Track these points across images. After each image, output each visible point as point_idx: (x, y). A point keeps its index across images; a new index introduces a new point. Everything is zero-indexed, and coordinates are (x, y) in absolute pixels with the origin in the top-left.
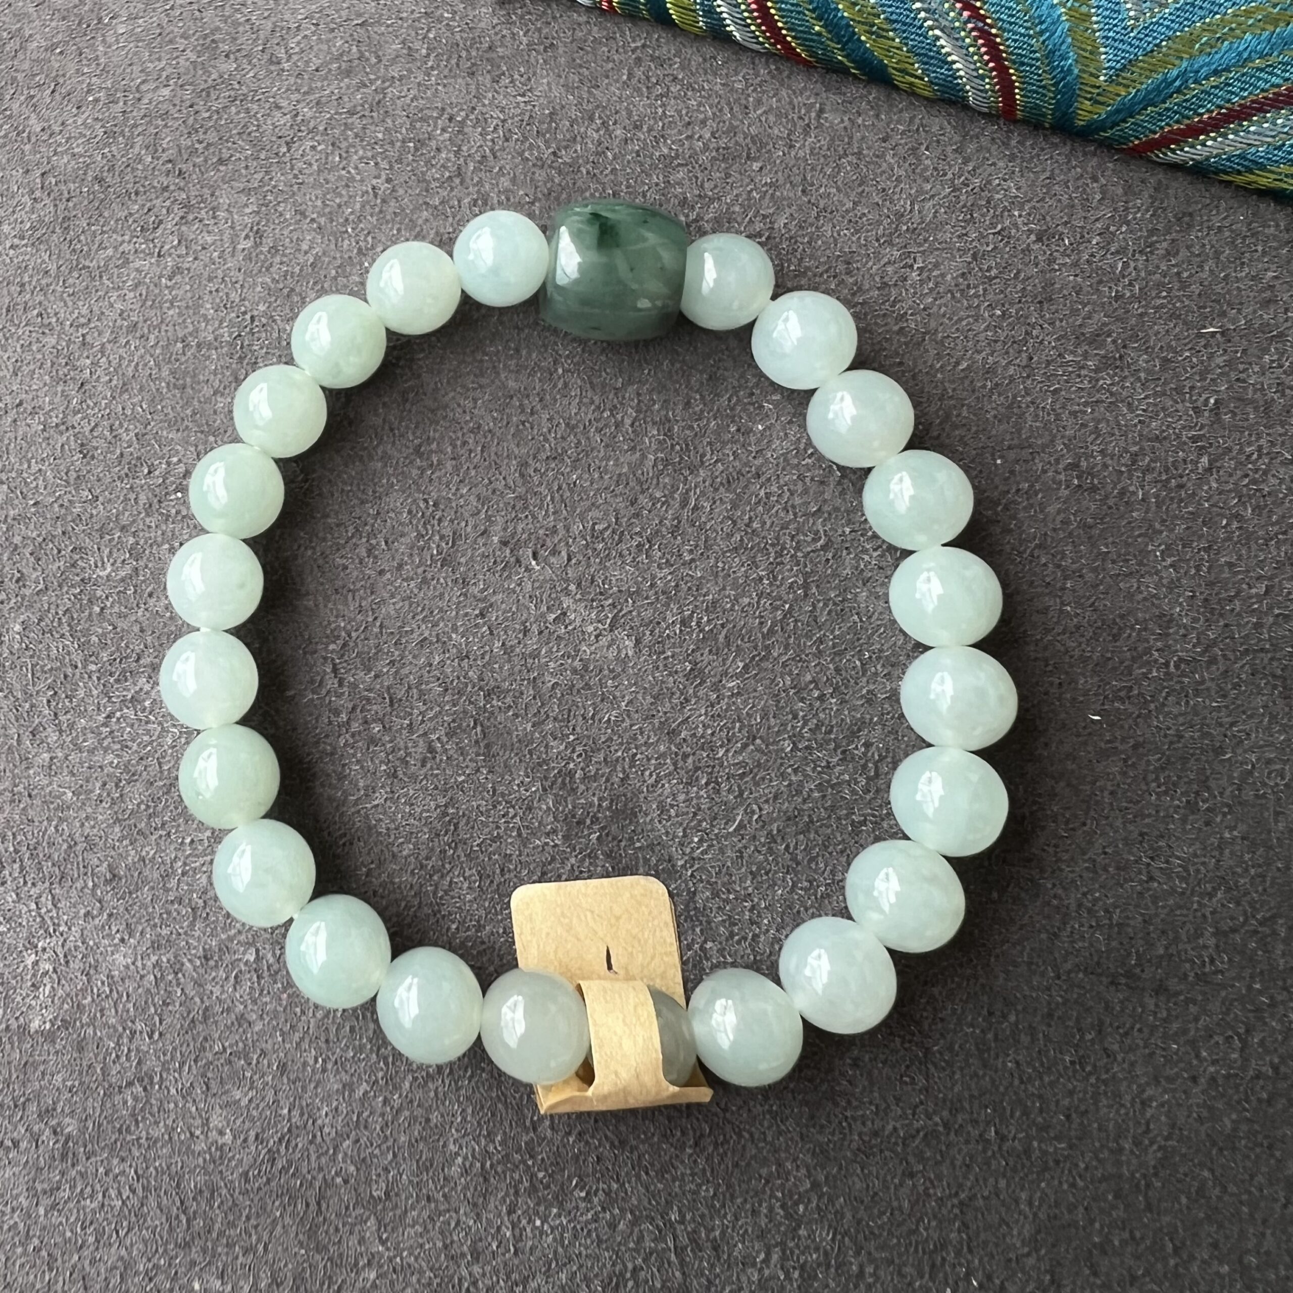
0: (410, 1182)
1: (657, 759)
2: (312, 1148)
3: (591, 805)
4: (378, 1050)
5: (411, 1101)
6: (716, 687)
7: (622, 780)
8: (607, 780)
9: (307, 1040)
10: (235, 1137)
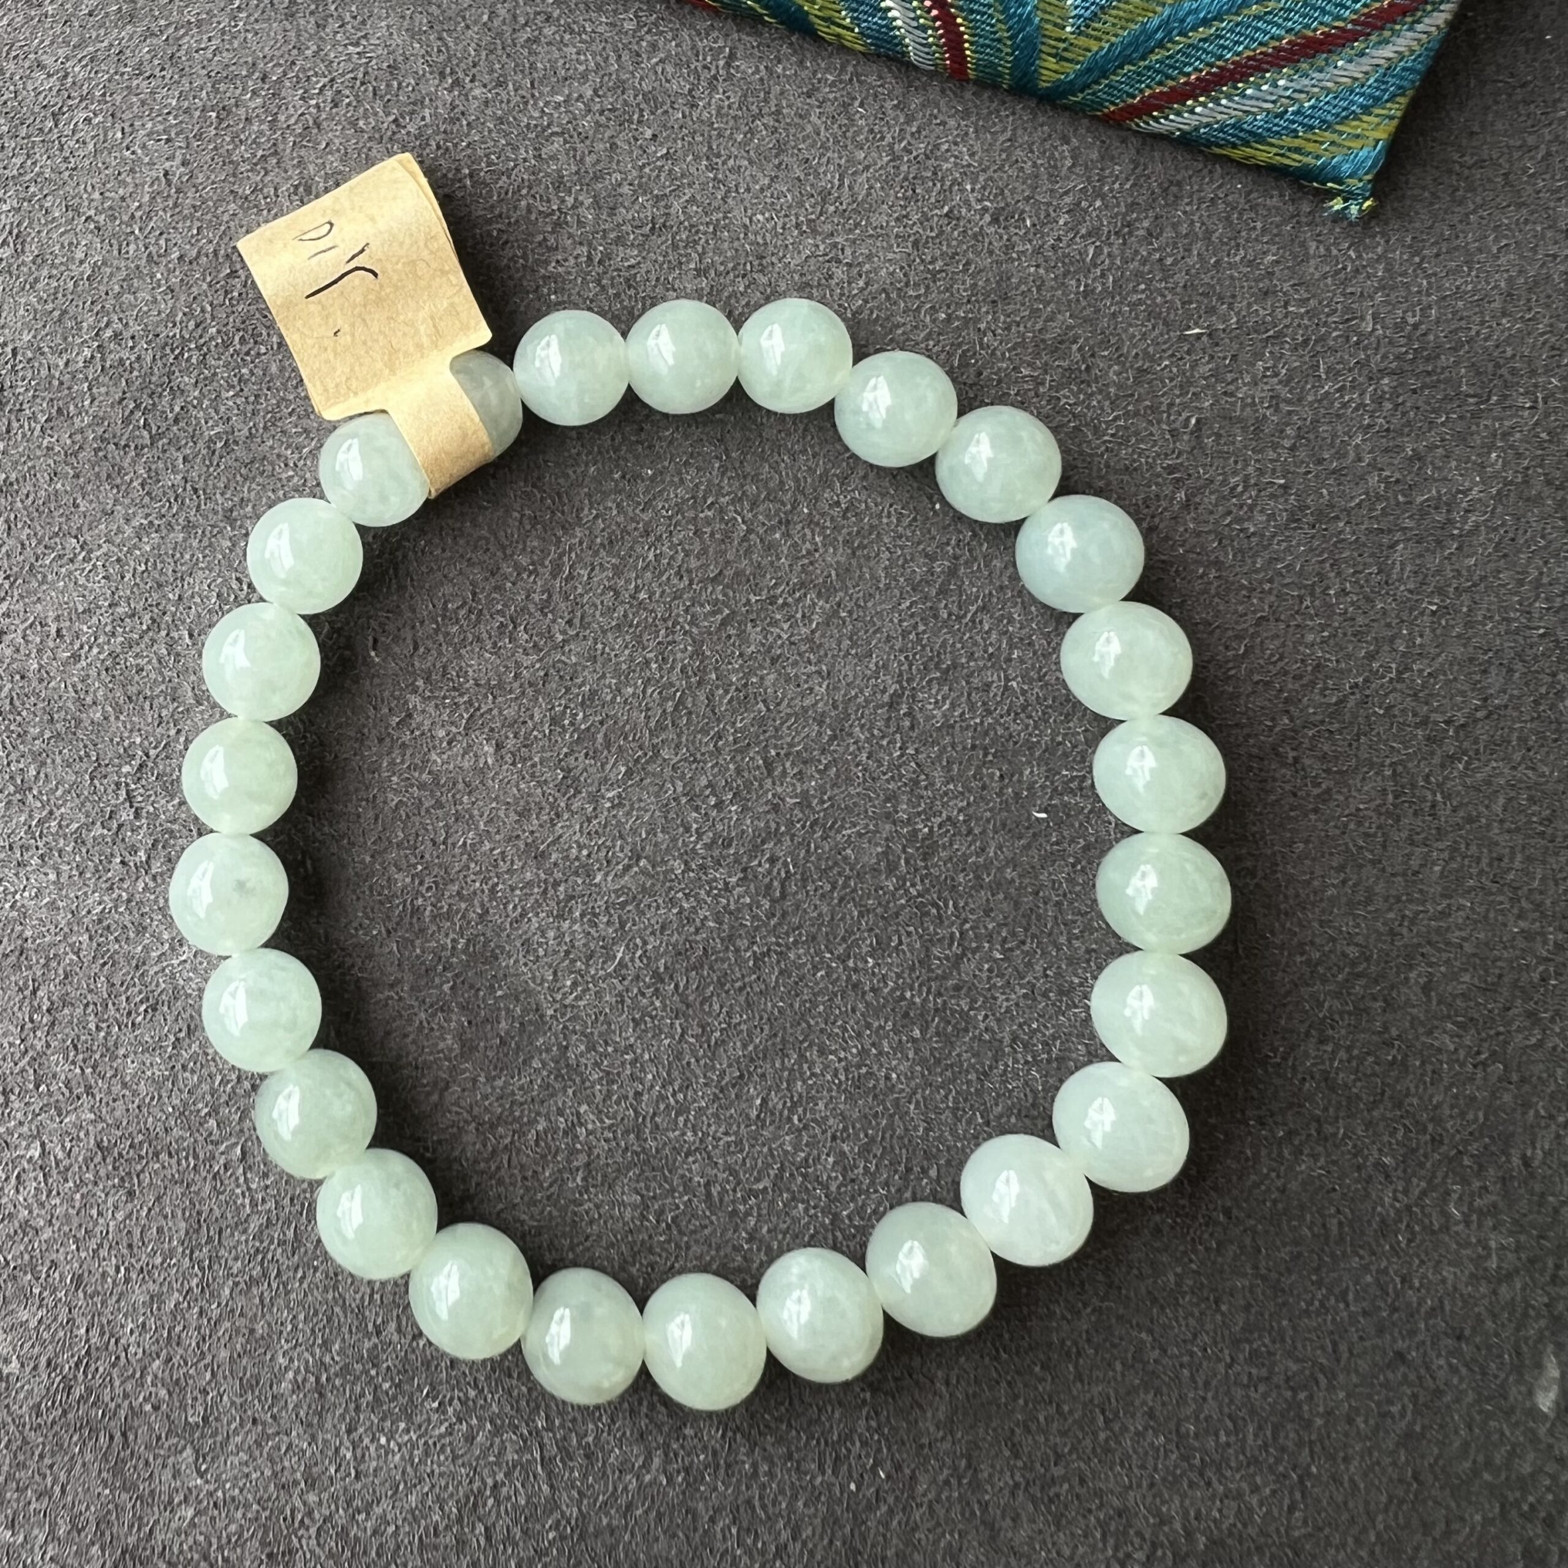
0: (233, 1403)
1: (521, 889)
2: (115, 1372)
3: (444, 948)
4: (192, 1253)
5: (232, 1311)
6: (594, 798)
7: (481, 916)
8: (463, 917)
9: (106, 1246)
10: (22, 1365)
